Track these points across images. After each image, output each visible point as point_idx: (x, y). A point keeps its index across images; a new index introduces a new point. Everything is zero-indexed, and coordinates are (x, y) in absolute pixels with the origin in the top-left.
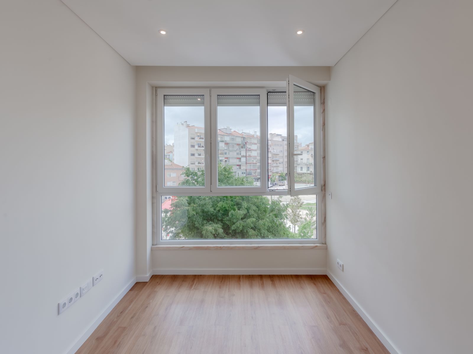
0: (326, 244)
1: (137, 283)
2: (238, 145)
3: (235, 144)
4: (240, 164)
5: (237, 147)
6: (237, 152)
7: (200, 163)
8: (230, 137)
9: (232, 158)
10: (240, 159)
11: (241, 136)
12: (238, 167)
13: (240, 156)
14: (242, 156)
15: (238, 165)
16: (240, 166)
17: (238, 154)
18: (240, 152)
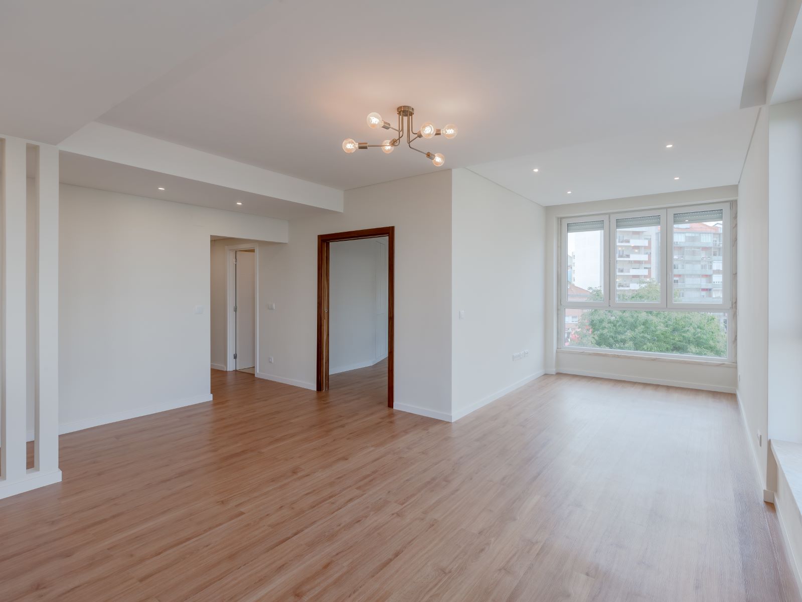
0: (736, 363)
1: (546, 374)
2: (705, 249)
3: (698, 248)
4: (709, 286)
5: (703, 254)
6: (703, 263)
7: (622, 286)
8: (687, 235)
9: (690, 276)
10: (709, 277)
11: (713, 231)
12: (704, 293)
13: (709, 272)
14: (714, 271)
15: (704, 290)
16: (708, 290)
17: (703, 267)
18: (711, 262)
